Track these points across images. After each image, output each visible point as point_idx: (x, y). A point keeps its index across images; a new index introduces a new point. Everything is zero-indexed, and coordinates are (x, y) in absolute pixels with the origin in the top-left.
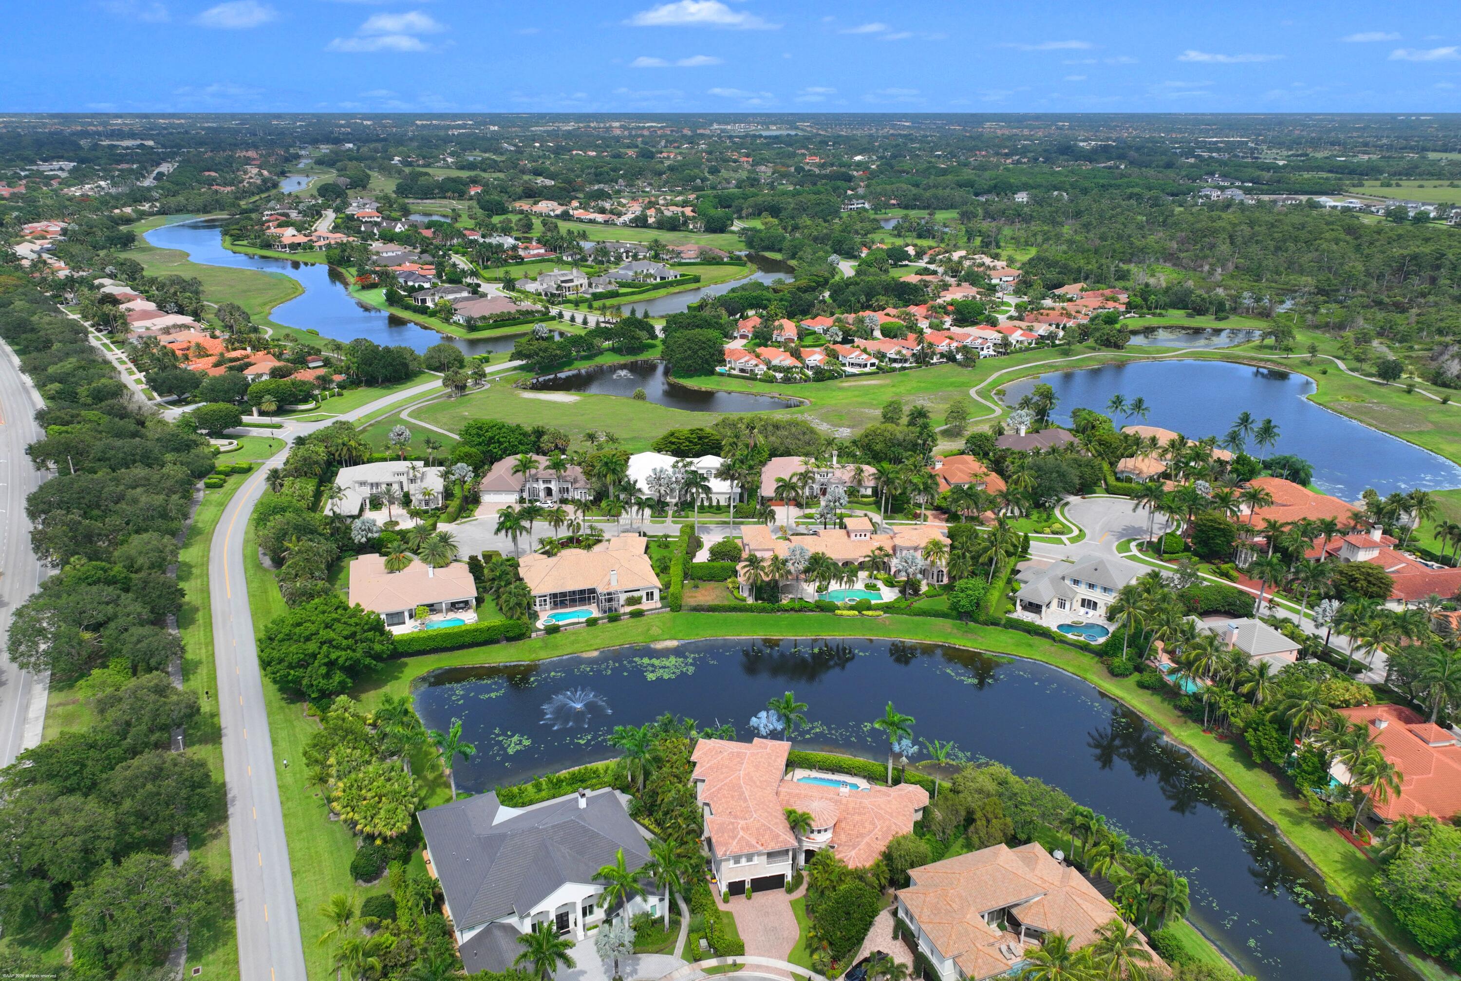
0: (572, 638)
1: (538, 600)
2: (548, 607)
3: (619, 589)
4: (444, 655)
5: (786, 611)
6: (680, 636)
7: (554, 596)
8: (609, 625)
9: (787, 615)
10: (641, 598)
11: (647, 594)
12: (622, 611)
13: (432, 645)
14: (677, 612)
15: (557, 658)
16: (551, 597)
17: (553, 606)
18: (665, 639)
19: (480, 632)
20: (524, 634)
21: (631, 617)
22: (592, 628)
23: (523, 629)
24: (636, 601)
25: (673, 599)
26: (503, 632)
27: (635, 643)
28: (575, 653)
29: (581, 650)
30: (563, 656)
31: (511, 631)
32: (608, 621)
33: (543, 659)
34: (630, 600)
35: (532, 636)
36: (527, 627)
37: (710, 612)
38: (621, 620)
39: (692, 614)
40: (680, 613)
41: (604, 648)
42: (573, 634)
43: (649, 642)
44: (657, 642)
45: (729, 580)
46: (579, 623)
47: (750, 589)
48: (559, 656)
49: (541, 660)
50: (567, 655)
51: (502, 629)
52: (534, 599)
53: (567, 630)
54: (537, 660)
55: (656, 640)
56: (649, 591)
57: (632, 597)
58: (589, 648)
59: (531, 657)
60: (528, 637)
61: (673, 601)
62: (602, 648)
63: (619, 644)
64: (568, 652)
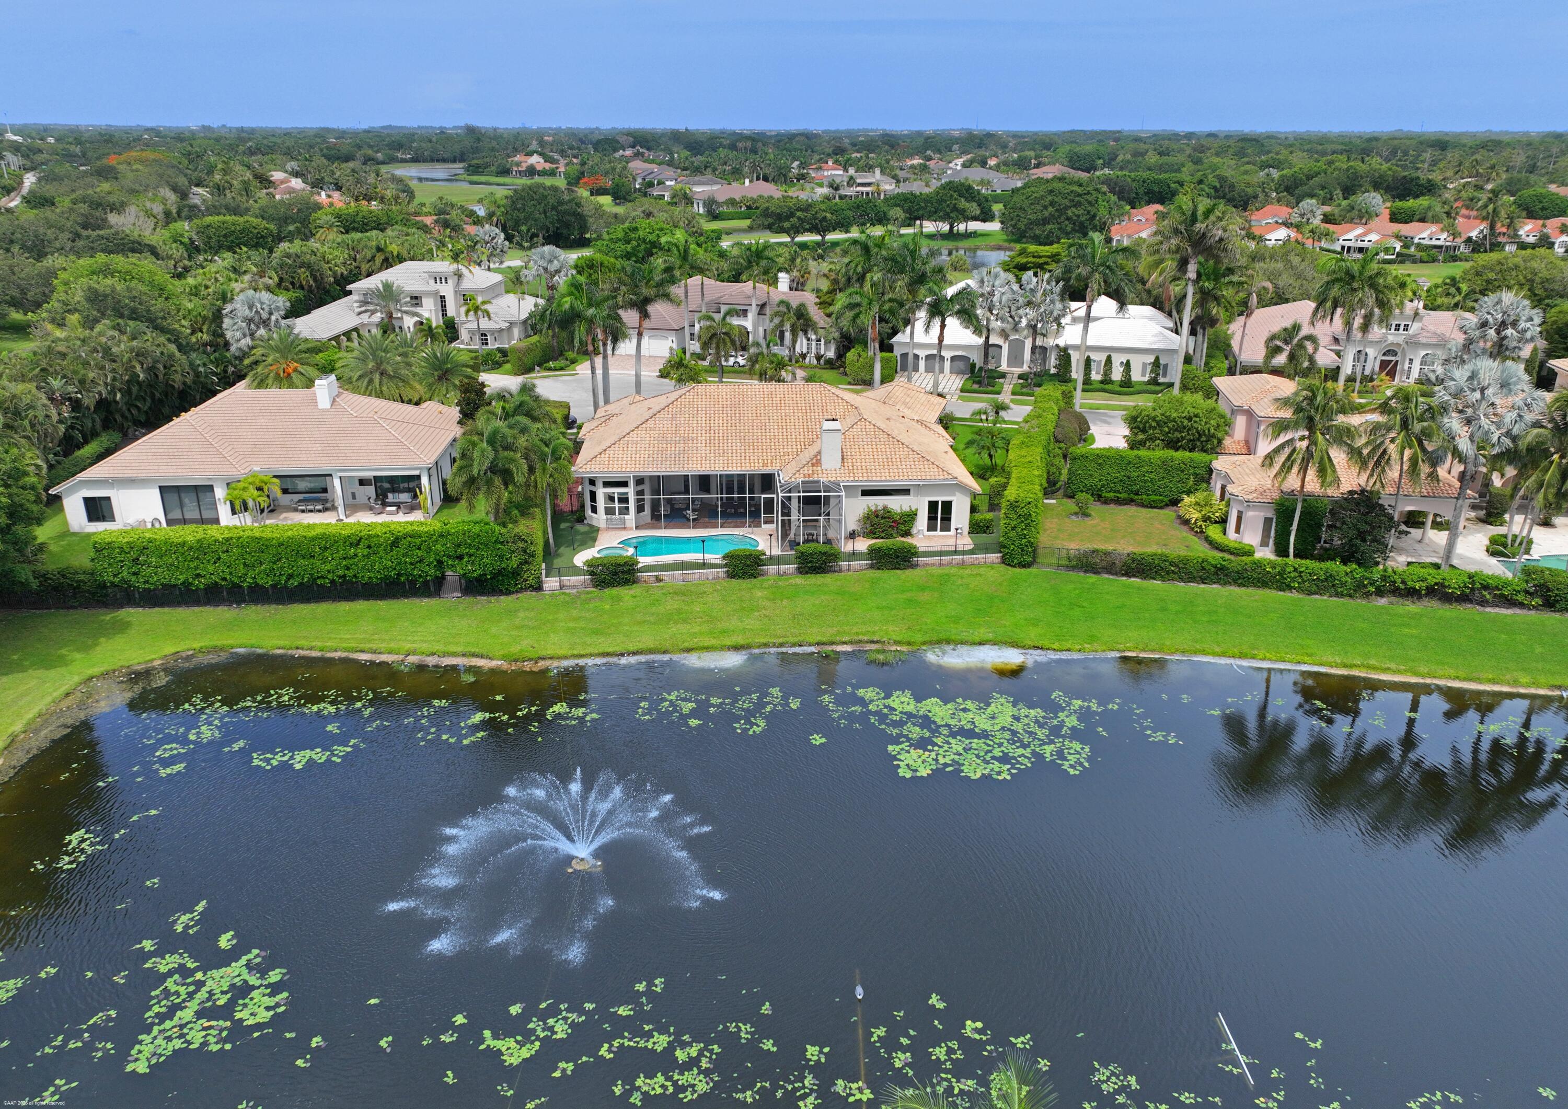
0: (672, 605)
1: (601, 492)
2: (631, 518)
3: (846, 479)
4: (253, 612)
5: (1412, 593)
6: (1032, 635)
7: (658, 483)
8: (800, 580)
9: (1411, 607)
10: (911, 517)
11: (933, 506)
12: (847, 547)
13: (212, 572)
14: (1024, 566)
15: (599, 661)
16: (640, 488)
17: (648, 519)
18: (977, 639)
19: (369, 547)
20: (516, 573)
21: (872, 567)
22: (740, 581)
23: (526, 562)
24: (894, 522)
25: (1014, 528)
26: (445, 559)
27: (873, 642)
28: (664, 652)
29: (686, 645)
30: (622, 655)
31: (471, 556)
32: (799, 568)
33: (551, 658)
34: (877, 516)
35: (546, 586)
36: (525, 552)
37: (1134, 576)
38: (840, 571)
39: (1073, 575)
40: (1033, 570)
41: (766, 645)
42: (675, 593)
43: (924, 643)
44: (952, 647)
45: (1187, 500)
46: (704, 564)
47: (1268, 521)
48: (608, 654)
49: (543, 659)
50: (634, 653)
51: (439, 547)
52: (593, 488)
53: (661, 581)
54: (530, 660)
55: (948, 642)
56: (940, 499)
57: (885, 508)
58: (714, 642)
59: (515, 649)
60: (531, 586)
61: (1012, 534)
62: (759, 647)
63: (819, 638)
64: (640, 646)
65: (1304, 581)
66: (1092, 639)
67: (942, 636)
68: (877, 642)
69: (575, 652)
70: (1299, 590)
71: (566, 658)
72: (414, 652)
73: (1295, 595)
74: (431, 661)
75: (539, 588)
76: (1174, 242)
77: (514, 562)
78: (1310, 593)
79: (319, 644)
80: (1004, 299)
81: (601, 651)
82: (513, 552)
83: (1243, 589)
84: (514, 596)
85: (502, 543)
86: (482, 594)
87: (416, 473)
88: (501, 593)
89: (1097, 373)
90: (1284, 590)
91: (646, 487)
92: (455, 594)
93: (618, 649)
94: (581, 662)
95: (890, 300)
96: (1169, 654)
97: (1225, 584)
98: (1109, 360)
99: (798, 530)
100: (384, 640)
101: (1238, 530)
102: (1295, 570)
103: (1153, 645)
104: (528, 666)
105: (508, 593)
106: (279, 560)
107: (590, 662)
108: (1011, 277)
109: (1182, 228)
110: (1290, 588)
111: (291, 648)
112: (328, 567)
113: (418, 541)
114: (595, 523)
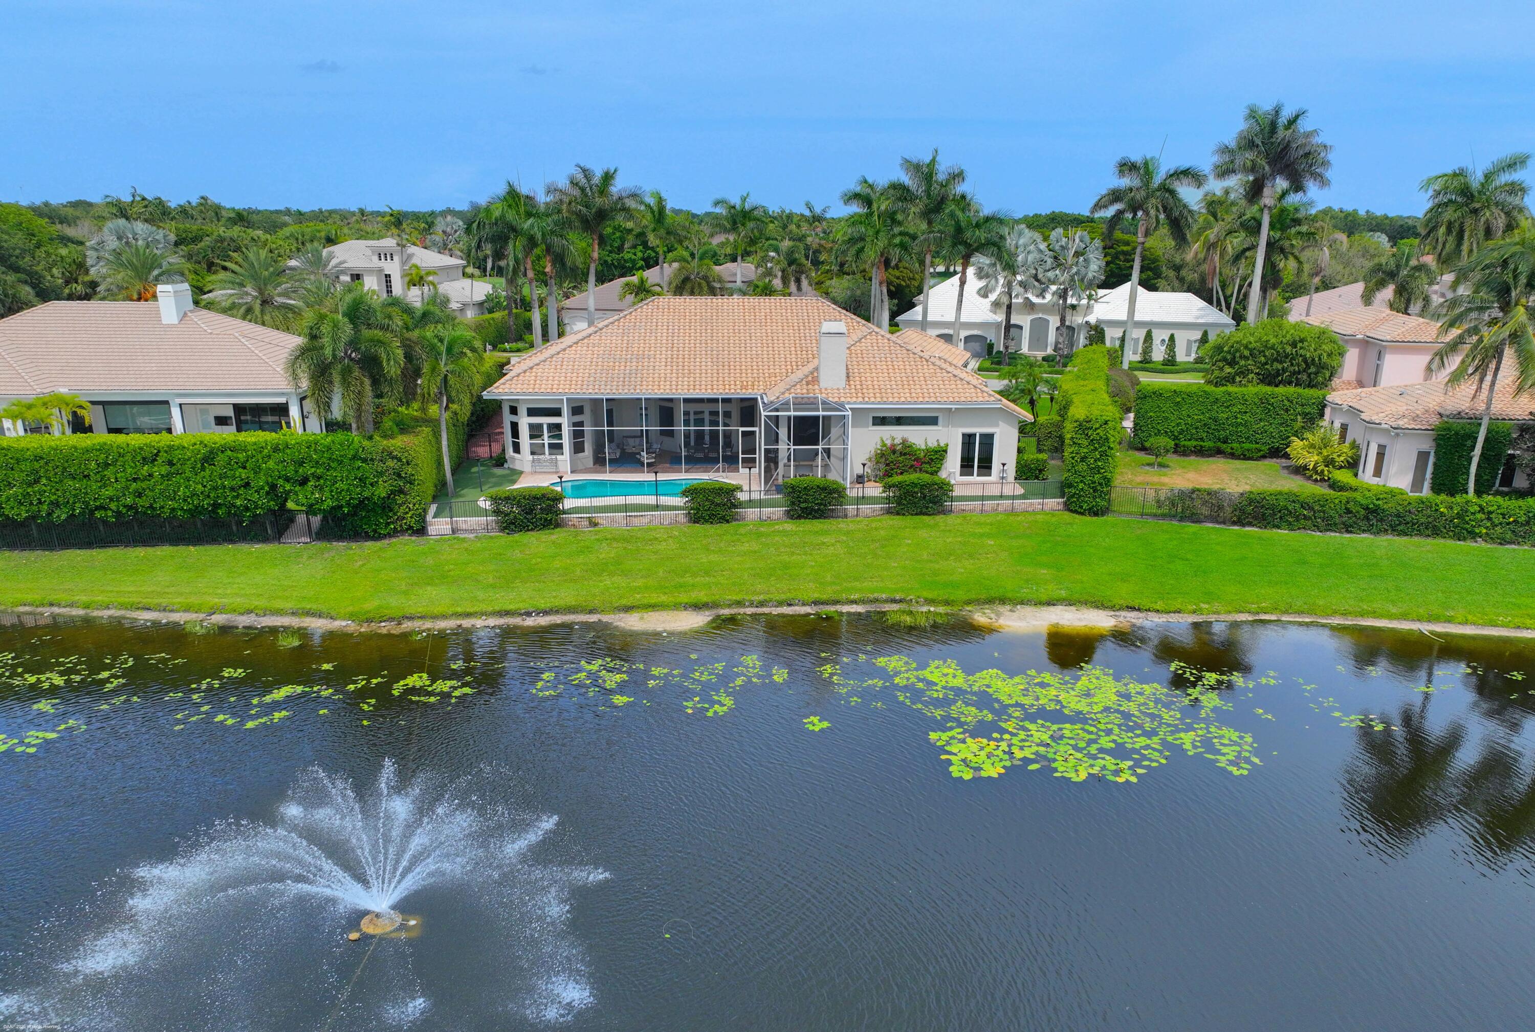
0: (606, 552)
1: (524, 422)
2: (565, 457)
3: (852, 402)
6: (1123, 592)
7: (601, 410)
8: (790, 526)
10: (938, 455)
11: (968, 439)
12: (855, 491)
14: (1096, 514)
15: (492, 622)
16: (577, 418)
17: (590, 462)
18: (1044, 598)
19: (171, 463)
20: (386, 506)
21: (889, 512)
22: (707, 526)
23: (401, 491)
24: (917, 460)
25: (1083, 459)
26: (281, 482)
27: (894, 601)
28: (591, 612)
29: (624, 602)
30: (528, 614)
31: (319, 478)
32: (788, 512)
33: (422, 618)
34: (894, 452)
35: (432, 530)
36: (399, 475)
37: (1250, 524)
38: (846, 516)
39: (1165, 524)
40: (1109, 518)
41: (739, 603)
42: (615, 539)
43: (969, 602)
44: (1008, 607)
45: (1297, 443)
46: (657, 506)
47: (1422, 457)
48: (507, 613)
49: (411, 618)
50: (546, 613)
51: (271, 464)
52: (514, 418)
53: (596, 525)
54: (391, 619)
55: (1003, 601)
56: (978, 430)
57: (904, 441)
58: (663, 598)
59: (371, 605)
60: (410, 528)
61: (1082, 467)
62: (730, 606)
63: (816, 596)
64: (558, 603)
65: (1494, 526)
66: (1210, 596)
67: (993, 593)
68: (901, 601)
69: (459, 610)
70: (1488, 538)
71: (444, 617)
72: (222, 610)
73: (1481, 545)
74: (243, 621)
75: (421, 531)
76: (1250, 155)
77: (382, 491)
78: (1503, 542)
79: (84, 598)
80: (1030, 258)
81: (497, 608)
82: (381, 474)
83: (1404, 540)
84: (385, 542)
85: (364, 460)
86: (340, 538)
87: (282, 400)
88: (368, 537)
89: (1135, 353)
90: (1465, 539)
91: (586, 417)
92: (303, 539)
93: (523, 606)
94: (466, 623)
95: (901, 234)
96: (1323, 617)
97: (1378, 532)
98: (1149, 337)
99: (787, 472)
100: (181, 594)
101: (1378, 472)
102: (1482, 510)
103: (1299, 604)
104: (385, 628)
105: (377, 537)
106: (37, 481)
107: (479, 623)
108: (1037, 236)
109: (1258, 141)
110: (1473, 535)
111: (43, 605)
112: (109, 492)
113: (242, 456)
114: (518, 466)
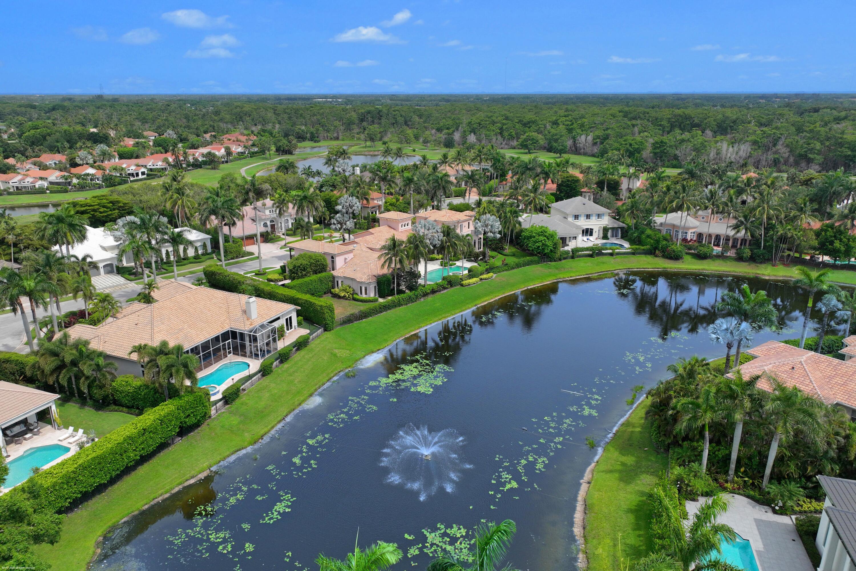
6: (372, 347)
11: (287, 321)
18: (362, 356)
21: (297, 350)
24: (280, 331)
27: (340, 372)
28: (294, 409)
29: (297, 403)
30: (284, 418)
32: (279, 361)
35: (212, 414)
37: (363, 319)
38: (291, 356)
40: (335, 330)
43: (353, 364)
44: (359, 362)
45: (336, 290)
46: (249, 376)
47: (375, 287)
48: (280, 421)
49: (263, 436)
50: (287, 416)
53: (245, 390)
54: (259, 439)
56: (288, 317)
61: (330, 318)
63: (326, 379)
64: (285, 412)
72: (211, 466)
75: (210, 416)
81: (277, 421)
84: (204, 425)
88: (199, 426)
92: (178, 439)
93: (281, 417)
101: (366, 294)
